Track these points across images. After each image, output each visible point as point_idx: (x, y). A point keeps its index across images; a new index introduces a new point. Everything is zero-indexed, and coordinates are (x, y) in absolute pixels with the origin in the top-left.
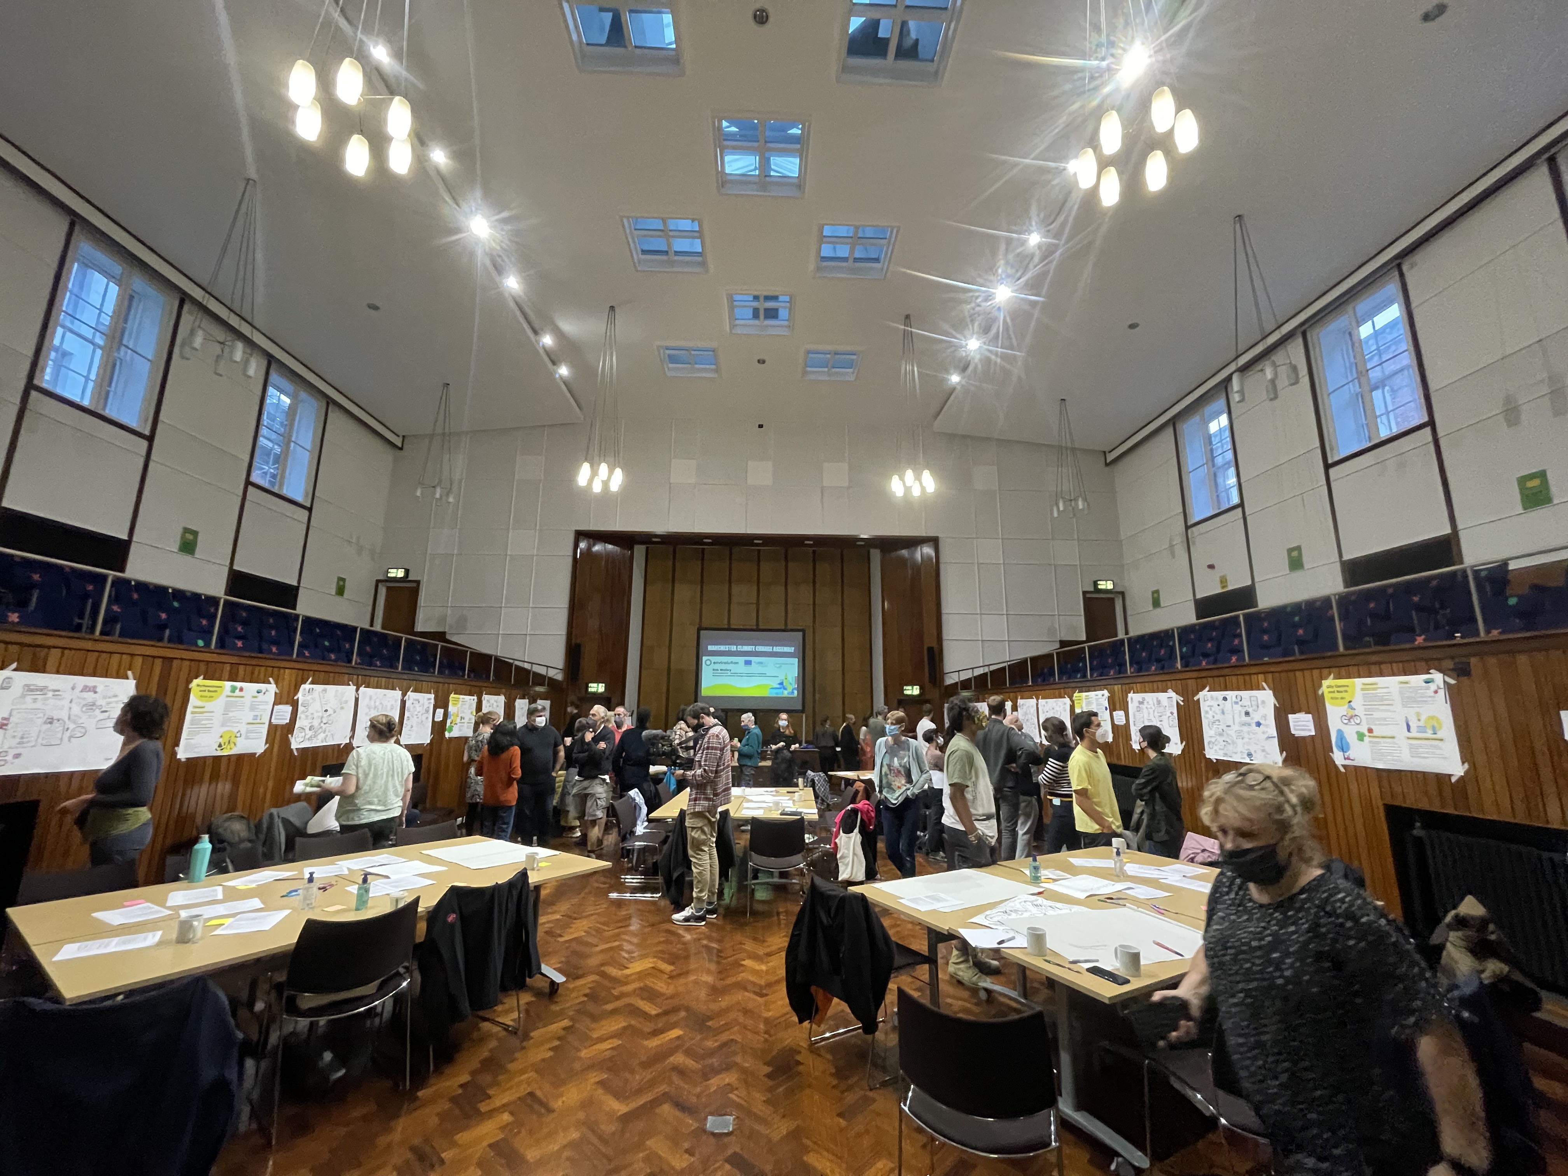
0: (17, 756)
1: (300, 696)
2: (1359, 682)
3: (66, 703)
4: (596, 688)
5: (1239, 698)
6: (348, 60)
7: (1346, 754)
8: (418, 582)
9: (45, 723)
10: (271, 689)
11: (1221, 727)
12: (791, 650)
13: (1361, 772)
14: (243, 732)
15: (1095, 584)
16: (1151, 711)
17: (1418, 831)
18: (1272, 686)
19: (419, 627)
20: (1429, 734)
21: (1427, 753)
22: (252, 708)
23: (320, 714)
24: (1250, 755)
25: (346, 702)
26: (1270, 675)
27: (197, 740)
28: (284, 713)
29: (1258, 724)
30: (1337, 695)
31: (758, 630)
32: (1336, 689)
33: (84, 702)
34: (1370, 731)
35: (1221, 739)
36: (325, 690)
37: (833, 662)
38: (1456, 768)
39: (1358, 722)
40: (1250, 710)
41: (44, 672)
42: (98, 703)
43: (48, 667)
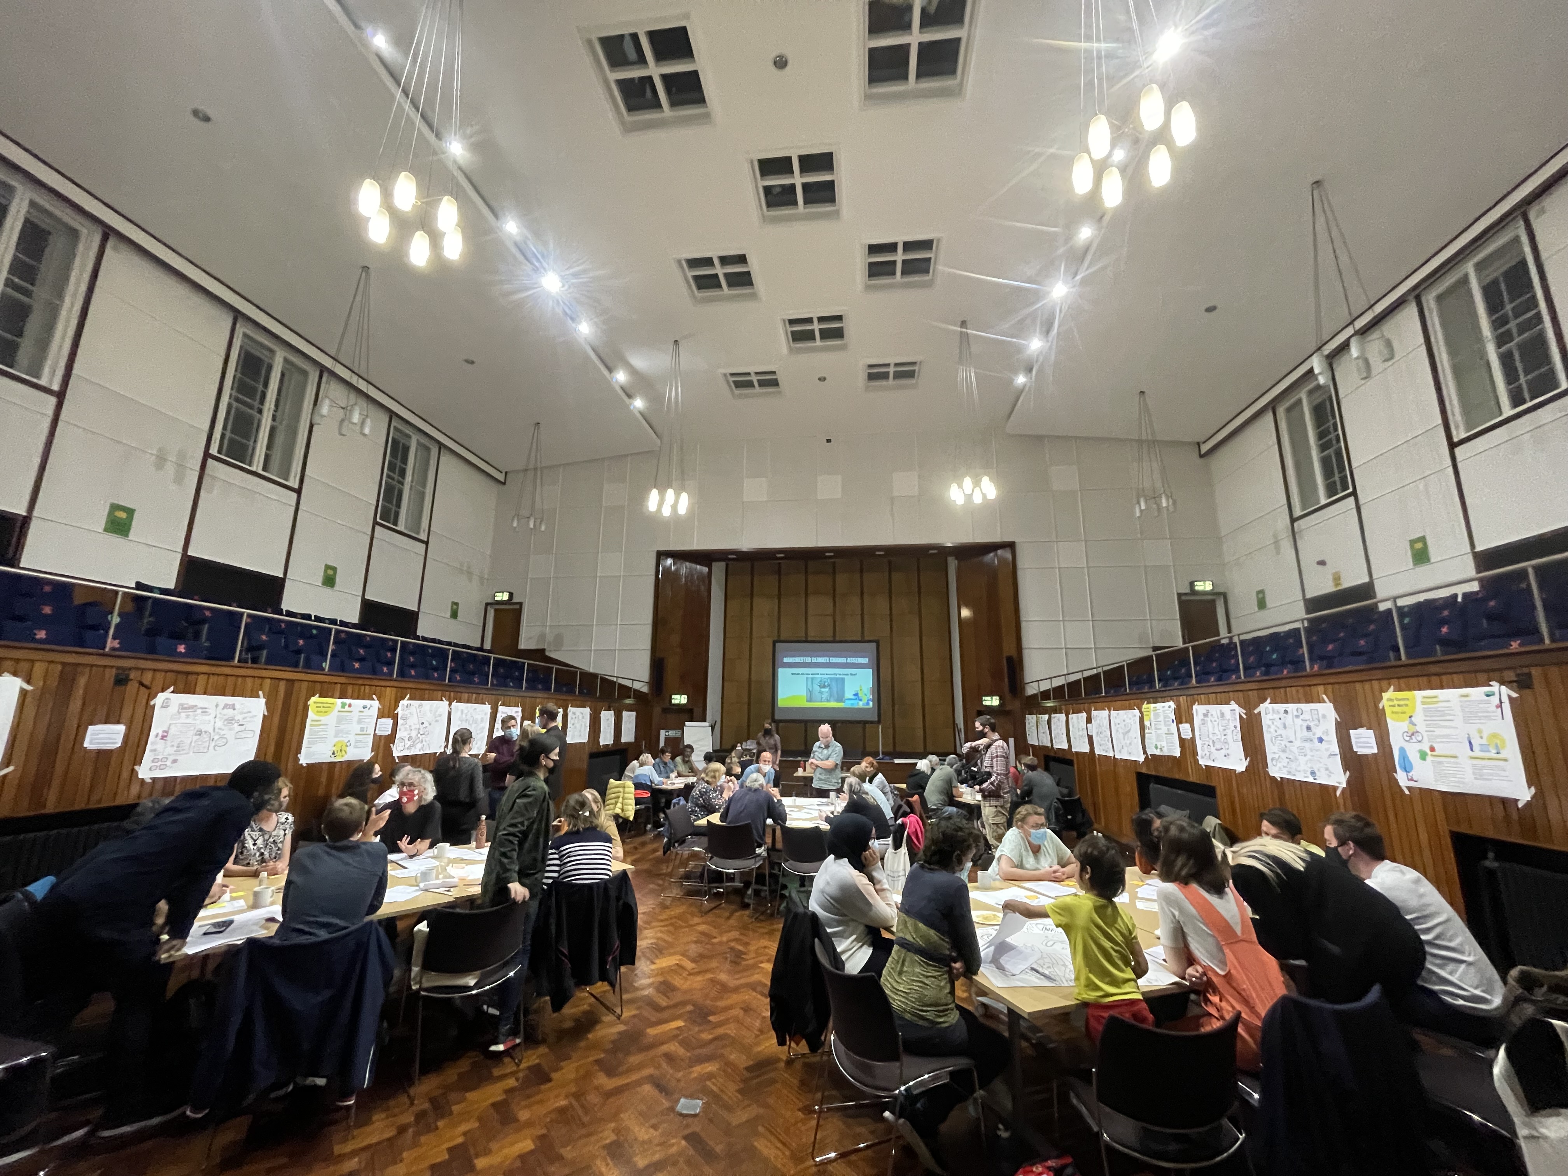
0: (175, 761)
1: (399, 710)
2: (1419, 694)
3: (211, 718)
4: (680, 699)
5: (1300, 712)
6: (403, 173)
7: (1410, 774)
8: (521, 604)
9: (196, 735)
10: (375, 704)
11: (1283, 743)
12: (865, 661)
13: (1426, 794)
14: (353, 742)
15: (1192, 584)
16: (1216, 723)
17: (1490, 863)
18: (1332, 698)
19: (523, 645)
20: (1493, 754)
21: (1492, 775)
22: (360, 721)
23: (418, 727)
24: (1313, 773)
25: (440, 715)
26: (1330, 687)
27: (314, 748)
28: (386, 725)
29: (1321, 740)
30: (1396, 709)
31: (834, 641)
32: (1396, 702)
33: (226, 717)
34: (1432, 749)
35: (1283, 756)
36: (421, 705)
37: (912, 672)
38: (1523, 794)
39: (1420, 738)
40: (1312, 724)
41: (194, 694)
42: (236, 718)
43: (198, 689)
